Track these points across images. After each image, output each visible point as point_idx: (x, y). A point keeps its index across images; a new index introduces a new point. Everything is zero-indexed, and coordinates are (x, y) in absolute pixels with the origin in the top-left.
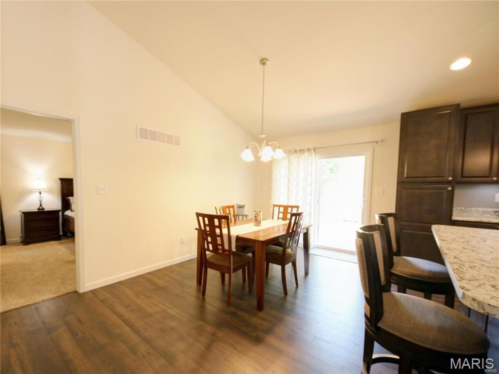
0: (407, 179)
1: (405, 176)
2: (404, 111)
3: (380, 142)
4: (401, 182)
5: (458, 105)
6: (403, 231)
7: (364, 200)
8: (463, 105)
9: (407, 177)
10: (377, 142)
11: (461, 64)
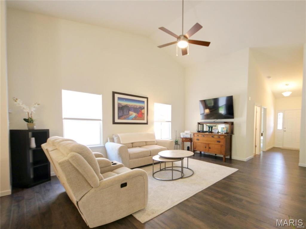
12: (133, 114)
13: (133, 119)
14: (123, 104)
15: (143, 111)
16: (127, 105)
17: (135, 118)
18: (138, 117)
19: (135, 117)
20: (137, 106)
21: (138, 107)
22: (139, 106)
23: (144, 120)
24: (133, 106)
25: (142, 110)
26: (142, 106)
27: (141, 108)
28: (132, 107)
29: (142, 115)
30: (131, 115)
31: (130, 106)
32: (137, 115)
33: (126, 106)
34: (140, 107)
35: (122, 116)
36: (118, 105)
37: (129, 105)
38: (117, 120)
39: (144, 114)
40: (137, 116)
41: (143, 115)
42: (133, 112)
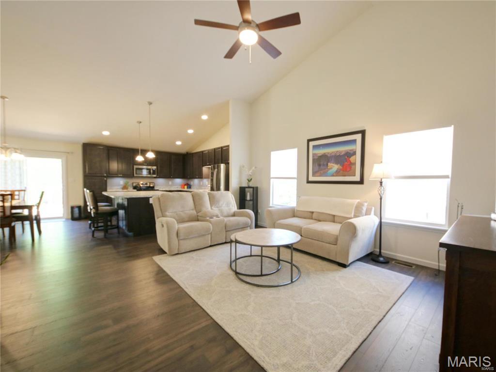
3: (70, 153)
4: (85, 176)
12: (334, 166)
13: (333, 176)
14: (320, 154)
15: (352, 159)
16: (324, 153)
17: (337, 173)
18: (341, 172)
19: (337, 171)
20: (341, 152)
21: (342, 154)
22: (345, 151)
23: (355, 176)
24: (333, 154)
25: (350, 157)
26: (351, 150)
27: (350, 153)
28: (332, 156)
29: (350, 168)
30: (331, 168)
31: (329, 155)
32: (341, 167)
33: (324, 156)
34: (348, 152)
35: (318, 171)
36: (313, 157)
37: (328, 153)
38: (311, 178)
39: (355, 164)
40: (341, 170)
41: (353, 167)
42: (333, 163)
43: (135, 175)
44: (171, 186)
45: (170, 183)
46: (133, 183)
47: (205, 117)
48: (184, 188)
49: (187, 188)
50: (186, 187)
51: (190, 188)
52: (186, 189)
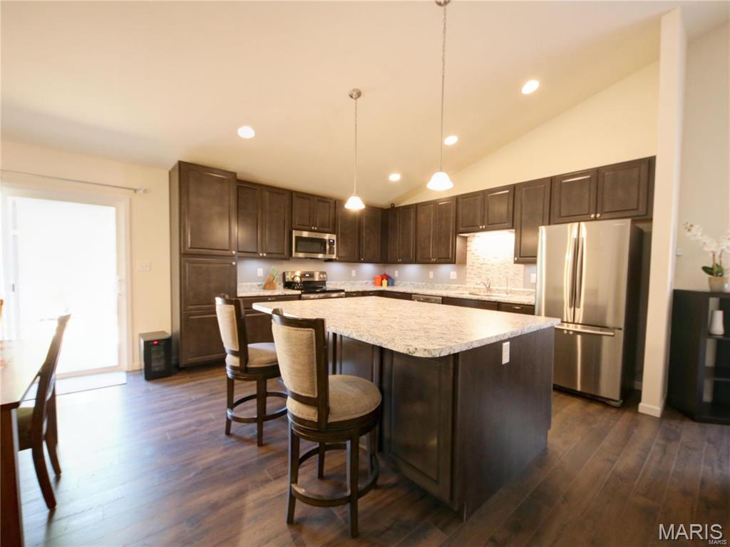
0: (191, 250)
1: (189, 246)
2: (182, 160)
3: (141, 192)
4: (184, 254)
5: (235, 174)
6: (191, 317)
7: (120, 281)
8: (239, 176)
9: (191, 248)
10: (135, 191)
11: (246, 133)
43: (294, 254)
44: (356, 279)
45: (354, 273)
46: (284, 274)
47: (531, 87)
48: (381, 285)
49: (388, 285)
50: (385, 282)
51: (393, 285)
52: (385, 287)
